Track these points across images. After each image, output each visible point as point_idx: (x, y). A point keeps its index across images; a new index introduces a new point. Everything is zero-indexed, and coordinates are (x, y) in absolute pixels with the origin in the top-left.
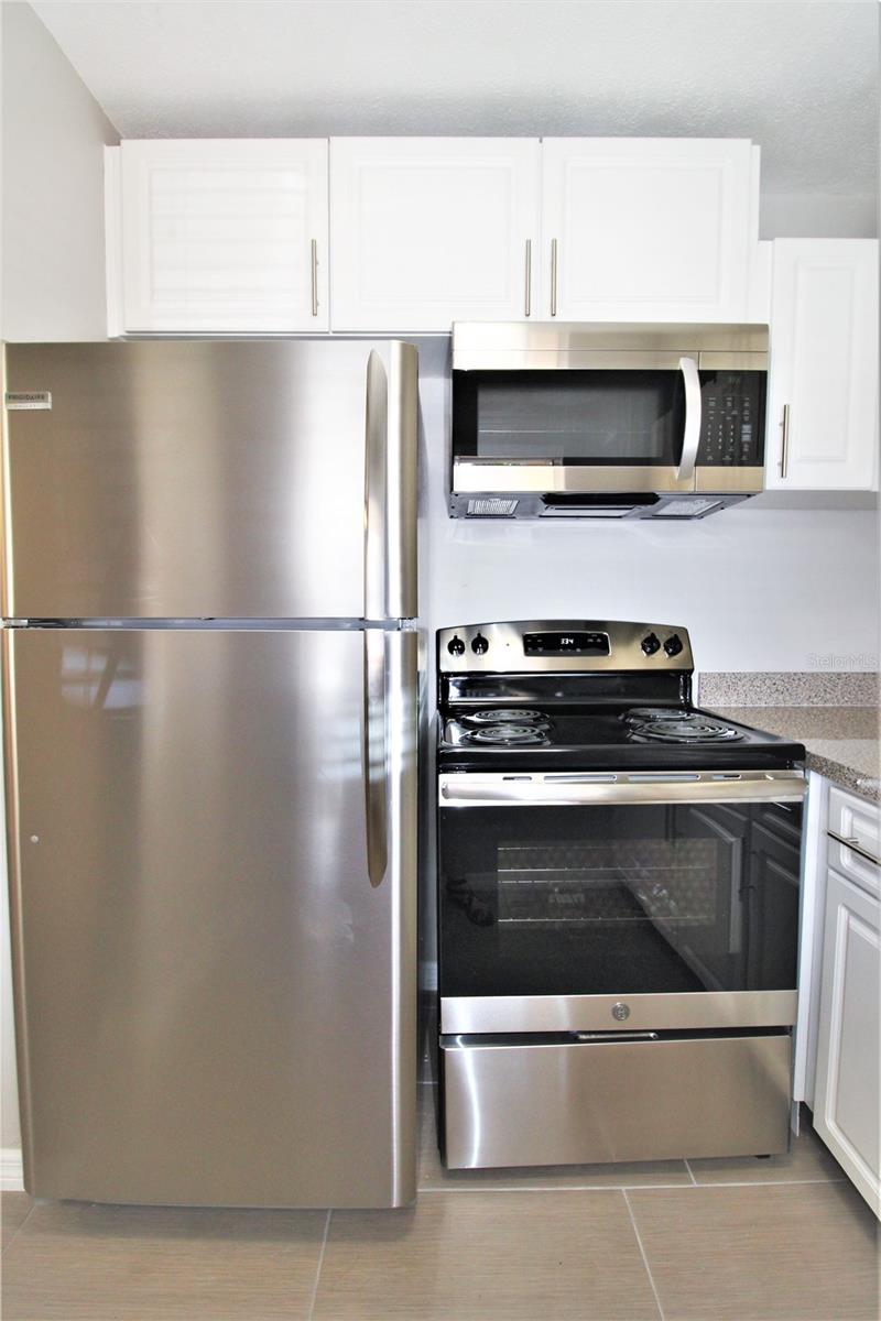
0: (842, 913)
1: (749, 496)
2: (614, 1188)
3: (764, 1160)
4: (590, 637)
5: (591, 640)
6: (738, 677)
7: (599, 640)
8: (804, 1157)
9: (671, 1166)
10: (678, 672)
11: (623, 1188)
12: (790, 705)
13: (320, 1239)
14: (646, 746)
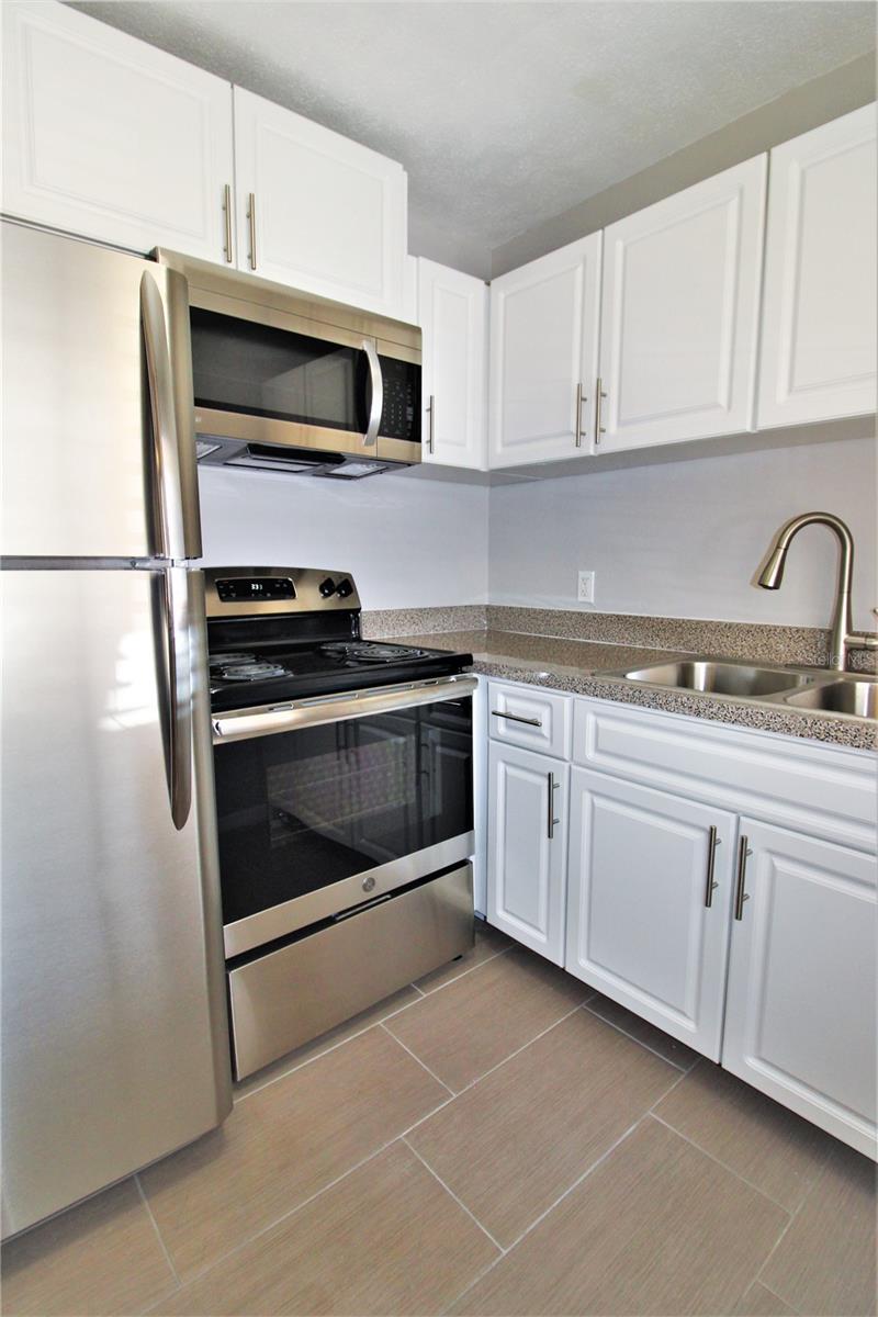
0: (501, 767)
1: (409, 465)
2: (373, 1026)
3: (459, 961)
4: (278, 583)
5: (278, 586)
6: (388, 613)
7: (285, 585)
8: (481, 947)
9: (404, 992)
10: (347, 612)
11: (379, 1023)
12: (422, 633)
13: (139, 1202)
14: (357, 669)
